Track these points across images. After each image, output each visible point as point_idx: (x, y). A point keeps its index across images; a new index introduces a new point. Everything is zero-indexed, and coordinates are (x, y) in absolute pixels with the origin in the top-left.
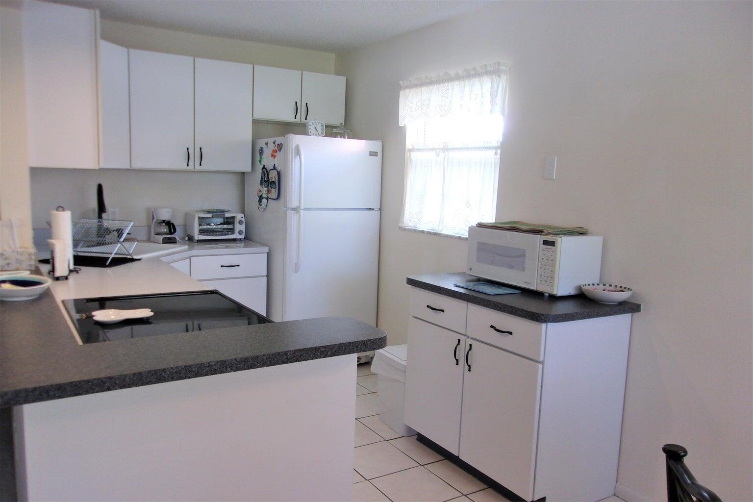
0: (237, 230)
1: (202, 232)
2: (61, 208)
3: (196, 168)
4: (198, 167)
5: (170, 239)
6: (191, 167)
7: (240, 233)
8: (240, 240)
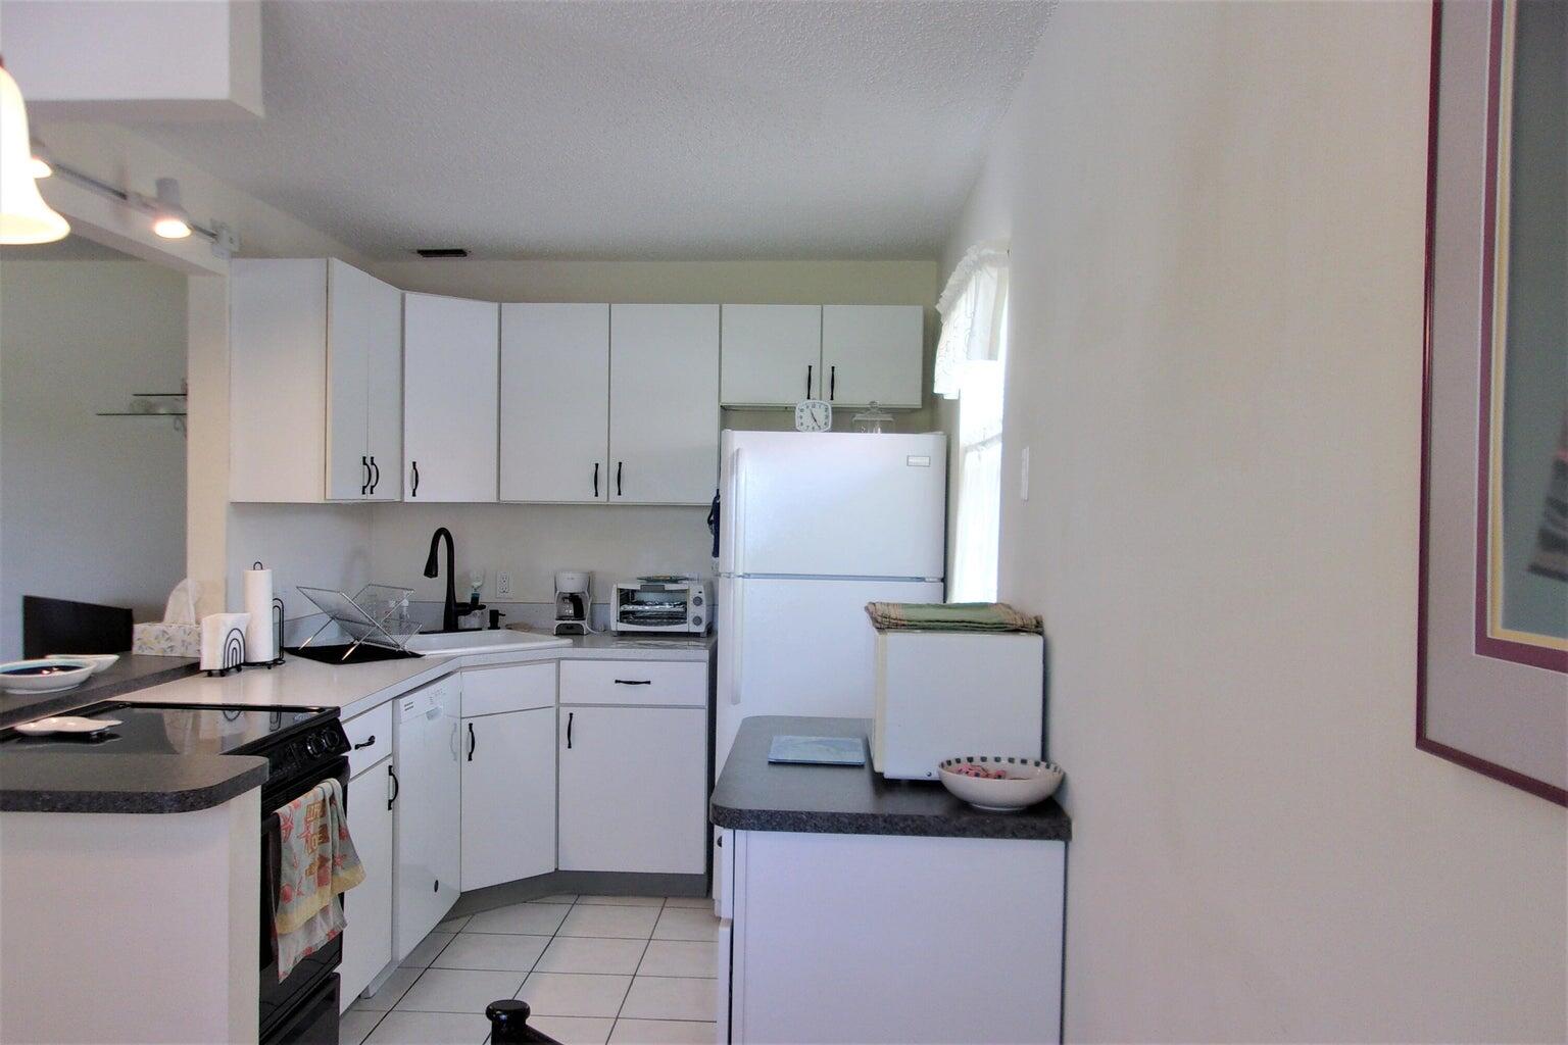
0: (690, 616)
1: (624, 616)
2: (258, 565)
3: (611, 500)
4: (615, 498)
5: (571, 627)
6: (602, 498)
7: (697, 621)
8: (696, 635)
